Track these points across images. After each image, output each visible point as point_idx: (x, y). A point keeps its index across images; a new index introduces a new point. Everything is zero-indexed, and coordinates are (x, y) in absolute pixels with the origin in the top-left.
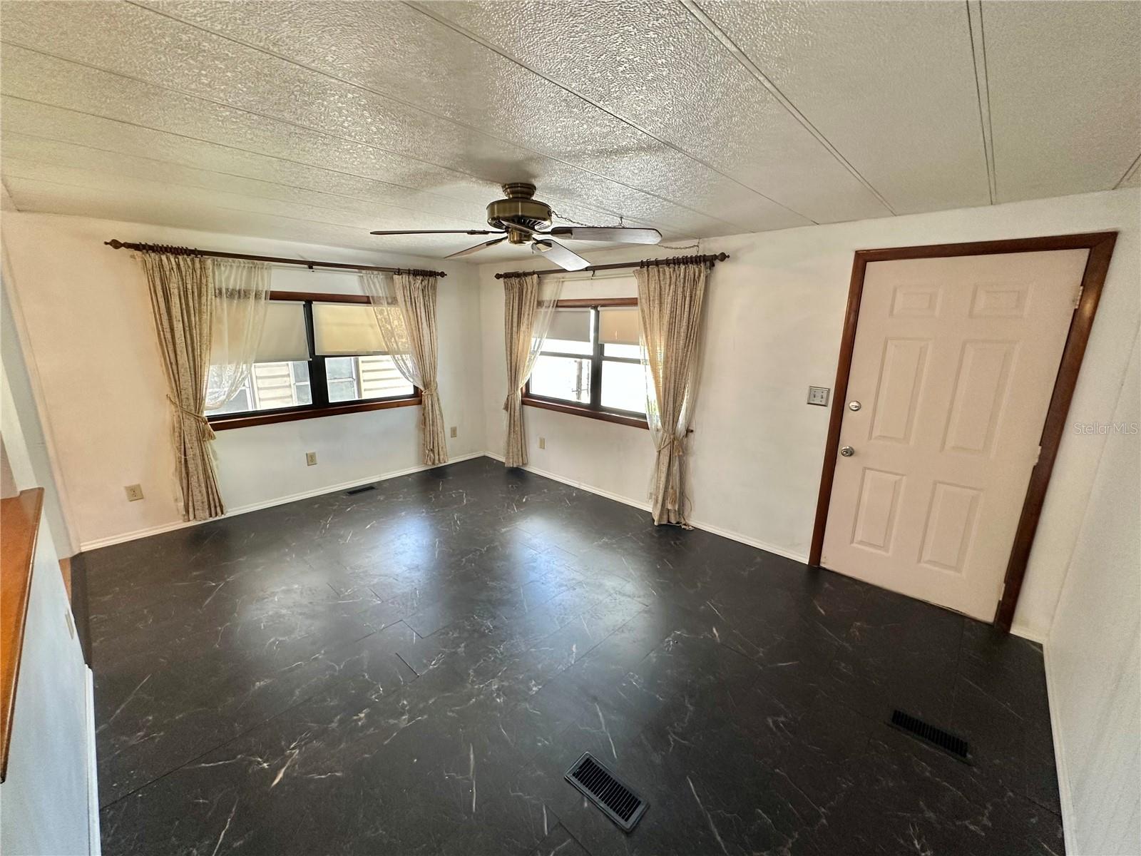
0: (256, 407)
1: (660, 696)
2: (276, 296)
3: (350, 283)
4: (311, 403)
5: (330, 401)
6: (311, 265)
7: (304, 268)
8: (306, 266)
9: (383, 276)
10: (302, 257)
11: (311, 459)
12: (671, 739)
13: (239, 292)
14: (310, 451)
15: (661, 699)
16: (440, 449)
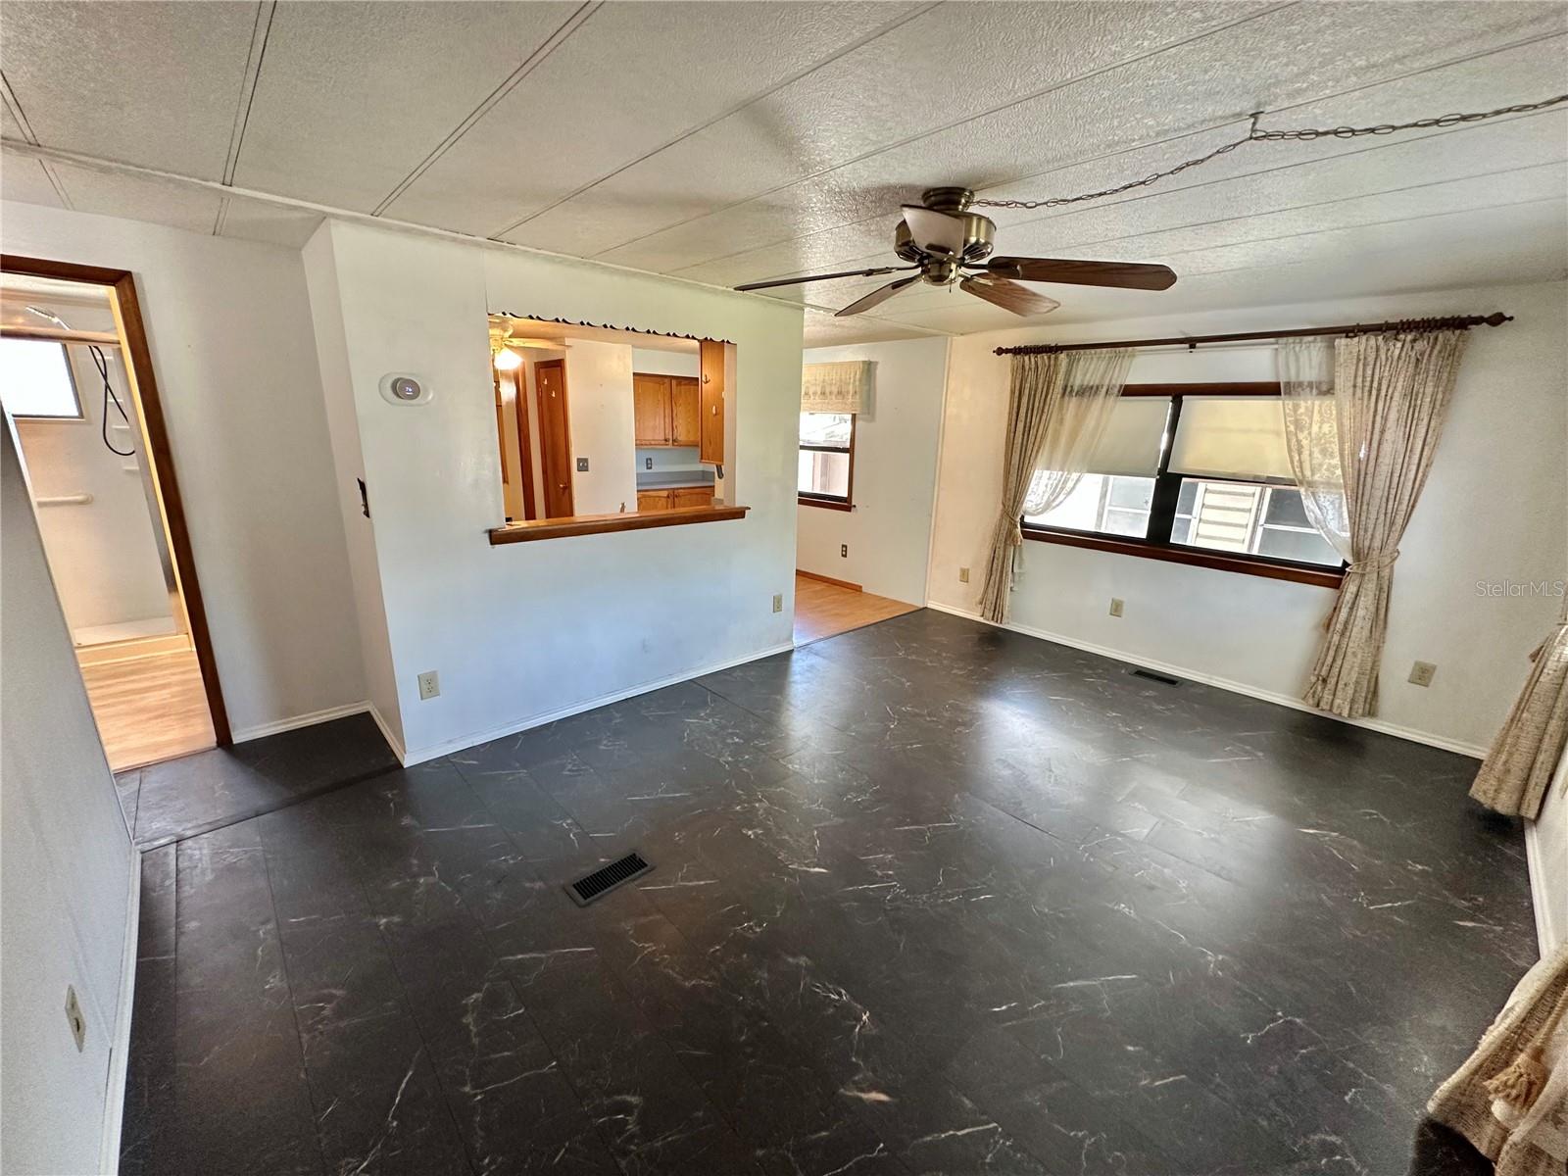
0: (1100, 527)
1: (718, 950)
2: (1130, 391)
3: (1255, 363)
4: (1145, 537)
5: (1171, 541)
6: (1192, 342)
7: (1184, 348)
8: (1187, 346)
9: (1324, 344)
10: (1184, 333)
11: (1117, 609)
12: (647, 945)
13: (1092, 387)
14: (1118, 598)
15: (712, 950)
16: (1340, 686)
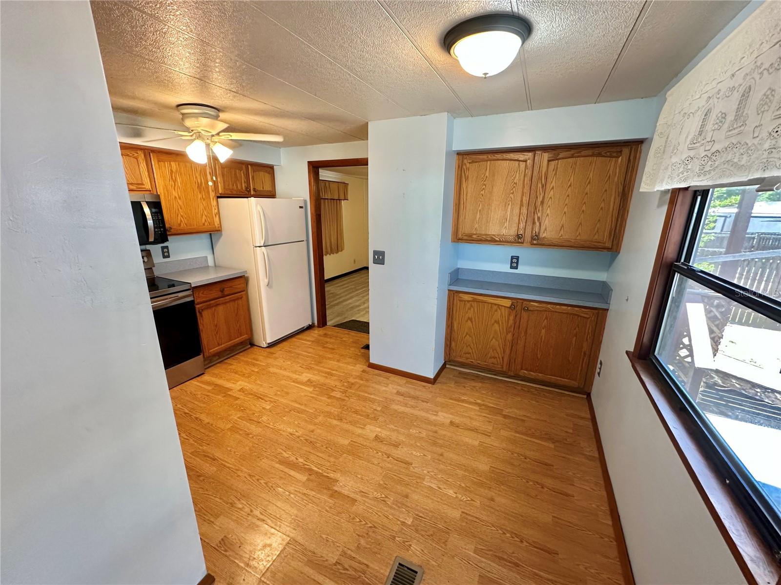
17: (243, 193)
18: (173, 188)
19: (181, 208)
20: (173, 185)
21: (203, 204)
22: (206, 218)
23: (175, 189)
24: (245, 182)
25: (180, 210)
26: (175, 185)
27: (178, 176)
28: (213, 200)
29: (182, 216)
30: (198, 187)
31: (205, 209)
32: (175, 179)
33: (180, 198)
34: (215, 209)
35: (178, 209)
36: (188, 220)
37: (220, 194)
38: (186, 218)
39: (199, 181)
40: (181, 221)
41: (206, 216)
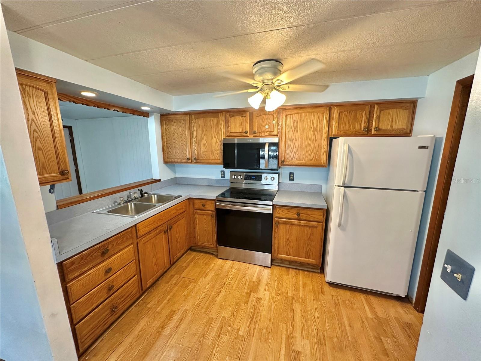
17: (359, 133)
18: (293, 132)
19: (296, 147)
20: (293, 131)
21: (314, 144)
22: (314, 155)
23: (294, 133)
24: (365, 122)
25: (294, 148)
26: (295, 131)
27: (298, 124)
28: (324, 141)
29: (295, 153)
30: (313, 131)
31: (315, 148)
32: (296, 127)
33: (296, 140)
34: (324, 148)
35: (293, 147)
36: (299, 156)
37: (333, 135)
38: (297, 154)
39: (315, 126)
40: (294, 156)
41: (315, 154)
